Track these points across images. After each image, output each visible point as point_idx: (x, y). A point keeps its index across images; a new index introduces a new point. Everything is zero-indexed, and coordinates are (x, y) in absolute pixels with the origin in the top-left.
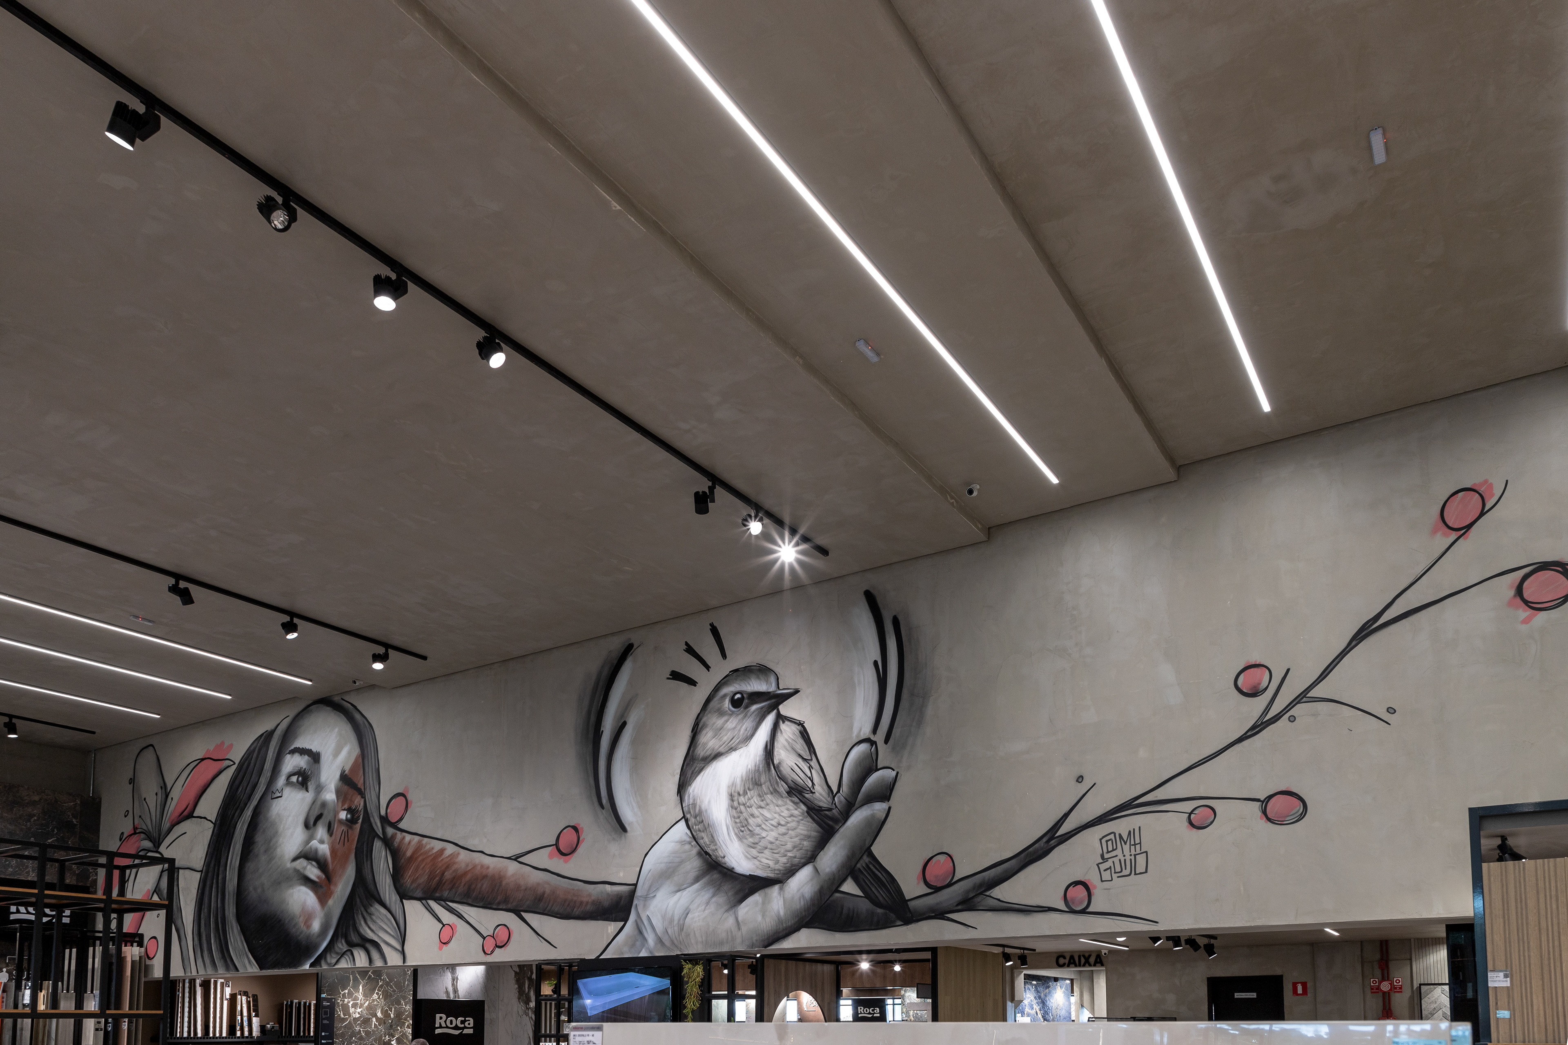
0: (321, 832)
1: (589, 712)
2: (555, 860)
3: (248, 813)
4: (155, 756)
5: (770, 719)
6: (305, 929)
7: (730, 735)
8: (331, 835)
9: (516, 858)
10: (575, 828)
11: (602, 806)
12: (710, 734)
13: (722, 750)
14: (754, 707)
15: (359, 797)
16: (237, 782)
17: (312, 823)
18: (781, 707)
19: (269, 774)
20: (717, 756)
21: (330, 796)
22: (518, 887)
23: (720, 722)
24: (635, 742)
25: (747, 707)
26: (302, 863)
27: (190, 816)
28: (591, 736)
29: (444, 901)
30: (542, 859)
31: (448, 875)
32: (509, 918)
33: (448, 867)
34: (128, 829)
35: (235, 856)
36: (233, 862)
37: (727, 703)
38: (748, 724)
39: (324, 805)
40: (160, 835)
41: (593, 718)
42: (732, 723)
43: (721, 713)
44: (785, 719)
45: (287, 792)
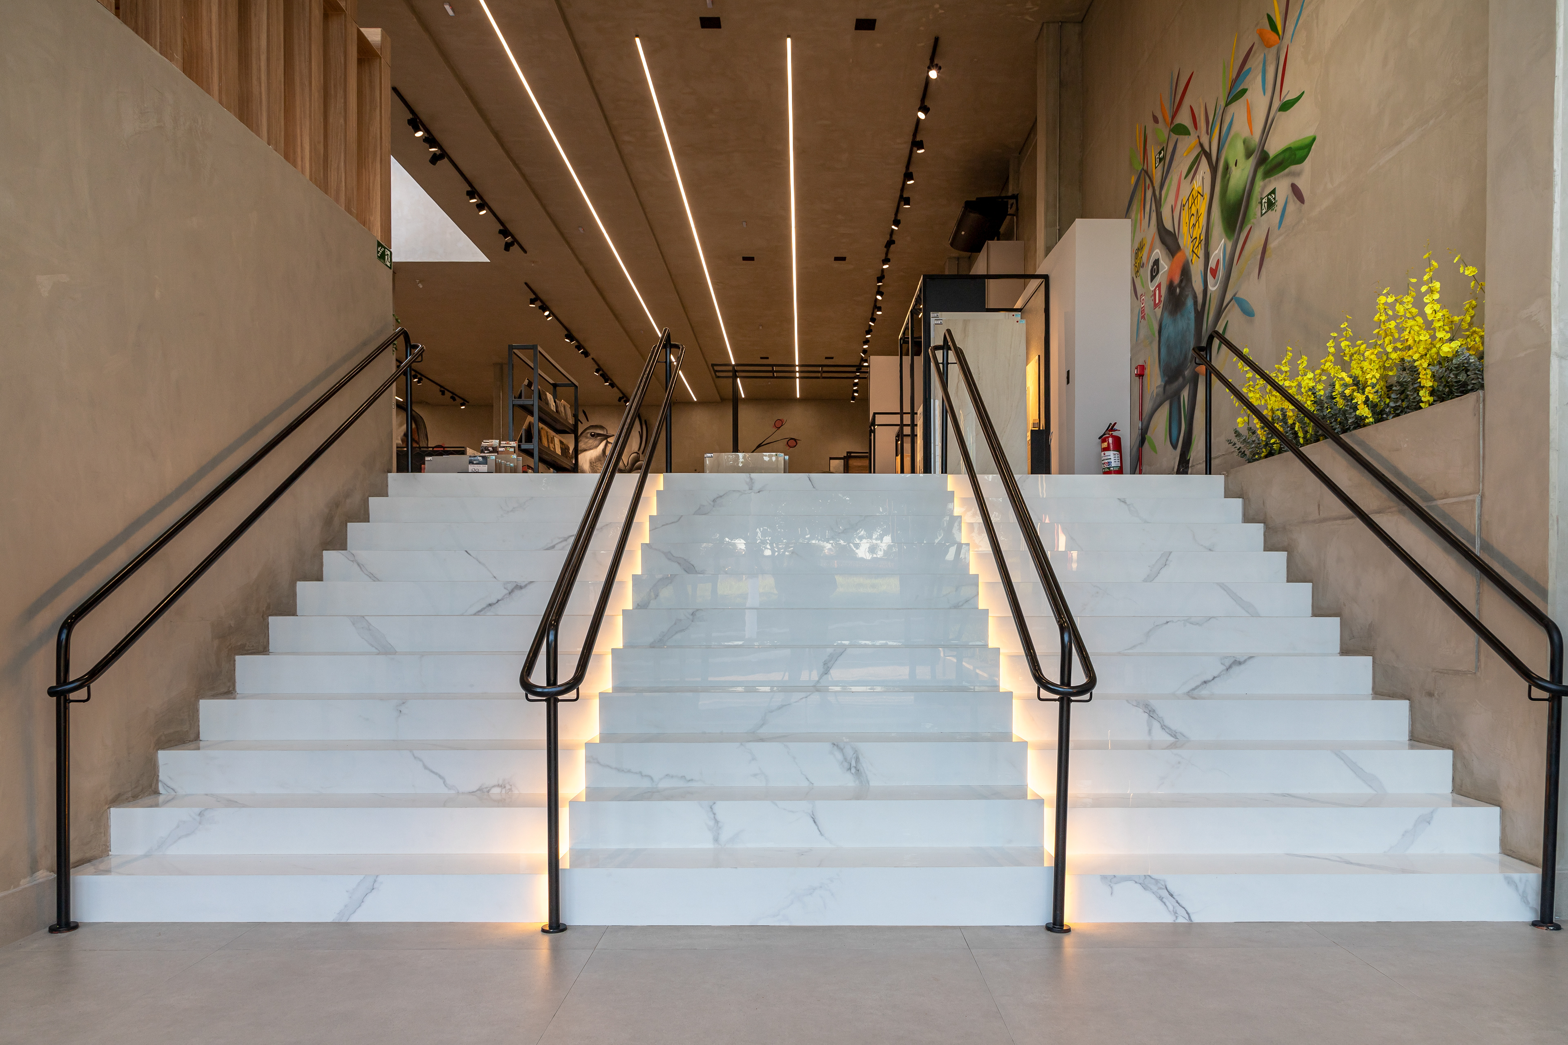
5: (604, 443)
7: (590, 445)
12: (583, 443)
13: (587, 449)
14: (599, 438)
18: (608, 439)
20: (585, 450)
23: (587, 440)
25: (596, 437)
37: (589, 435)
38: (596, 442)
42: (591, 441)
43: (587, 438)
44: (610, 443)
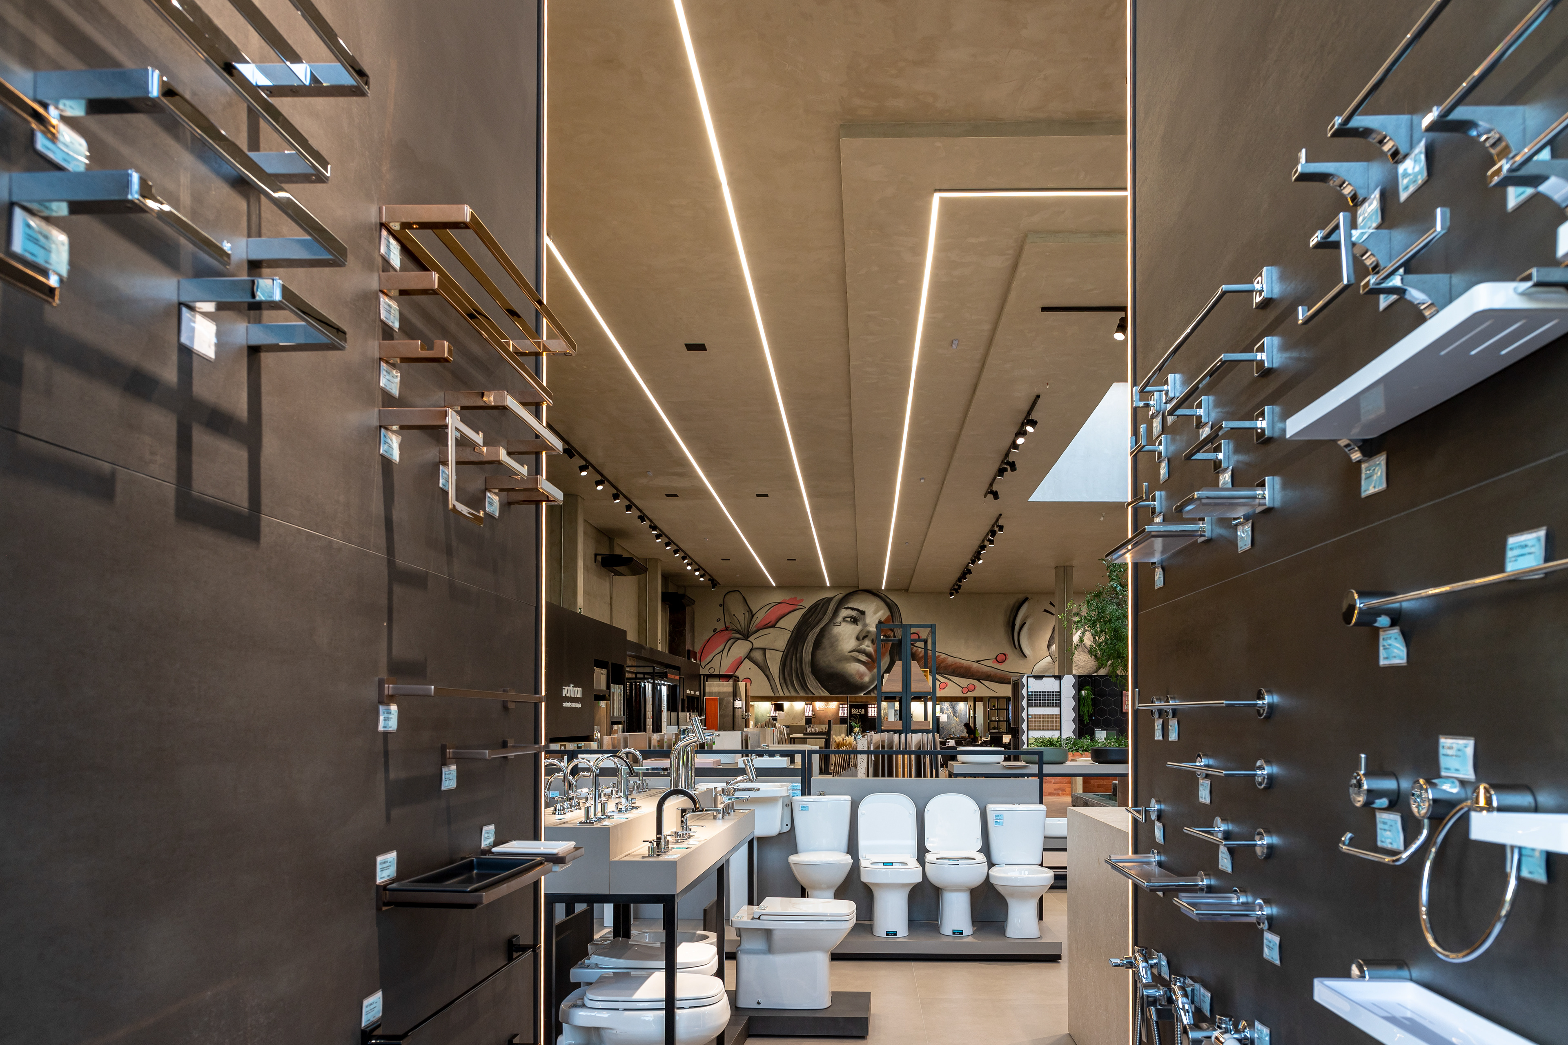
0: (867, 642)
1: (1010, 617)
2: (995, 664)
3: (817, 630)
4: (741, 596)
6: (859, 680)
8: (874, 644)
9: (977, 662)
10: (1004, 654)
11: (1016, 648)
15: (891, 632)
16: (808, 616)
17: (861, 638)
19: (831, 616)
21: (873, 629)
22: (978, 672)
24: (1030, 629)
26: (855, 654)
27: (773, 626)
28: (1011, 624)
29: (942, 674)
30: (990, 663)
31: (942, 665)
32: (975, 682)
33: (942, 662)
34: (720, 626)
35: (808, 647)
36: (808, 649)
39: (869, 632)
40: (748, 634)
41: (1011, 619)
45: (843, 624)
